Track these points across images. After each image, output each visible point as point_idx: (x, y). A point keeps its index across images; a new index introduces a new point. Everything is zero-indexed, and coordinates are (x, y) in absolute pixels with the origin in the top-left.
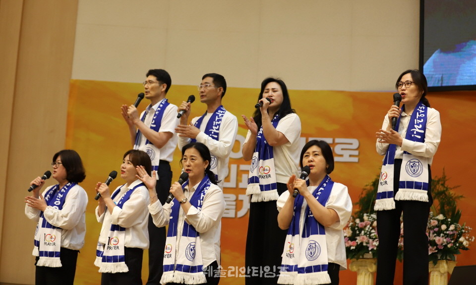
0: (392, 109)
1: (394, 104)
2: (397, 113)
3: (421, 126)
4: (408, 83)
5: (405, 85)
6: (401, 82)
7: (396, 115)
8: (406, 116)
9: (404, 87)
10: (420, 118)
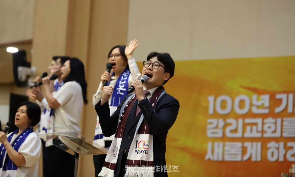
0: (104, 74)
1: (107, 71)
2: (107, 77)
3: (123, 86)
4: (116, 55)
5: (114, 57)
6: (112, 54)
7: (107, 79)
8: (114, 79)
9: (113, 58)
10: (123, 81)
